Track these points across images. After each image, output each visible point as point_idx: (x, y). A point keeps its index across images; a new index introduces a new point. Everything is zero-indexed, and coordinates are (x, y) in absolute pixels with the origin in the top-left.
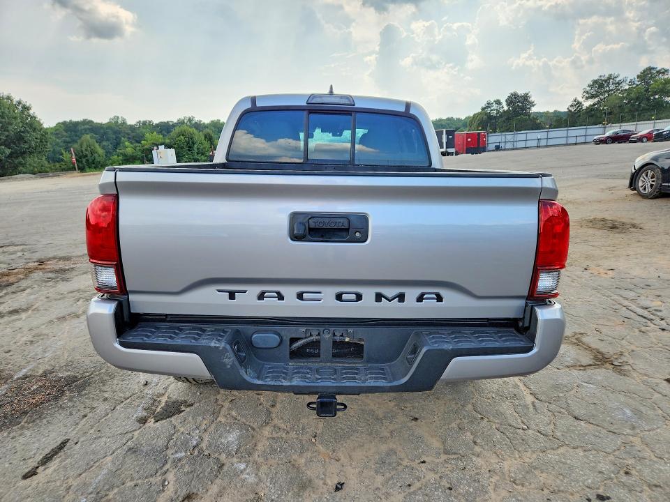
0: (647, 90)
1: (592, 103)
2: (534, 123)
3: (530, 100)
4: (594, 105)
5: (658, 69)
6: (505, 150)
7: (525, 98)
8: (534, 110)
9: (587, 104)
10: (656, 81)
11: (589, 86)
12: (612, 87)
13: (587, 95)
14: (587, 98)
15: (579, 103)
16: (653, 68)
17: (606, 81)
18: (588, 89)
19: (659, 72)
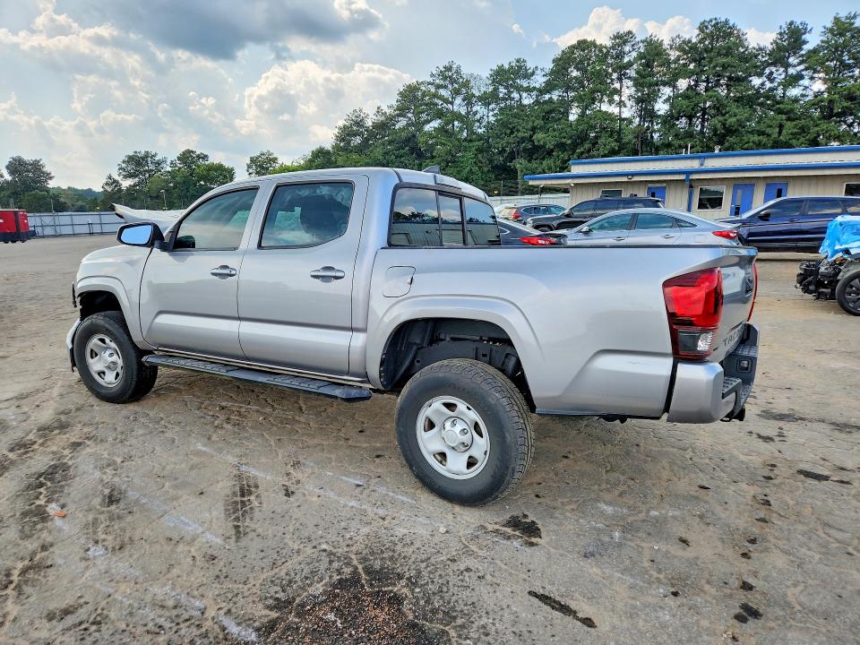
0: (191, 175)
1: (132, 184)
2: (57, 203)
3: (44, 170)
4: (135, 185)
5: (197, 153)
6: (43, 237)
7: (36, 166)
8: (51, 184)
9: (126, 184)
10: (199, 167)
11: (124, 162)
12: (152, 167)
13: (124, 173)
14: (125, 177)
15: (115, 181)
16: (193, 152)
17: (143, 159)
18: (124, 165)
19: (199, 157)
